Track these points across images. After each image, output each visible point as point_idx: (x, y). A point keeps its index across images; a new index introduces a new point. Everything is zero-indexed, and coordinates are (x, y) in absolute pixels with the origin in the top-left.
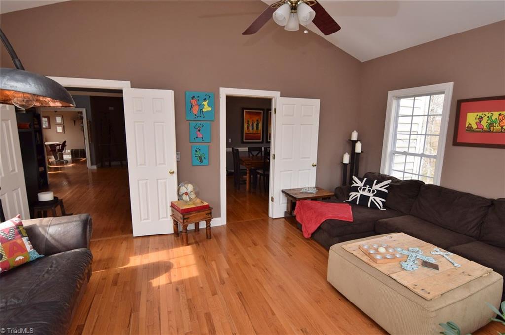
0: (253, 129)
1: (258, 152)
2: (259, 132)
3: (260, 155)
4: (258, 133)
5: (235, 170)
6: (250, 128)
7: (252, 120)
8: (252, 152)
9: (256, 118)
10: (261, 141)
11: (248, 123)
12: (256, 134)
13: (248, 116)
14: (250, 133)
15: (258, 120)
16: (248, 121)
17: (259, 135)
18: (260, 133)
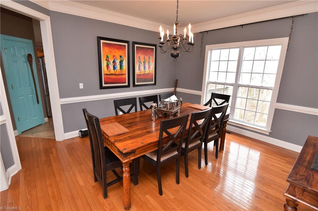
0: (114, 68)
1: (130, 106)
2: (123, 73)
3: (133, 110)
4: (123, 75)
5: (88, 128)
6: (111, 67)
7: (114, 56)
8: (121, 107)
9: (118, 53)
10: (127, 84)
11: (108, 61)
12: (120, 75)
13: (107, 49)
14: (112, 74)
15: (121, 57)
16: (107, 57)
17: (124, 76)
18: (125, 74)
